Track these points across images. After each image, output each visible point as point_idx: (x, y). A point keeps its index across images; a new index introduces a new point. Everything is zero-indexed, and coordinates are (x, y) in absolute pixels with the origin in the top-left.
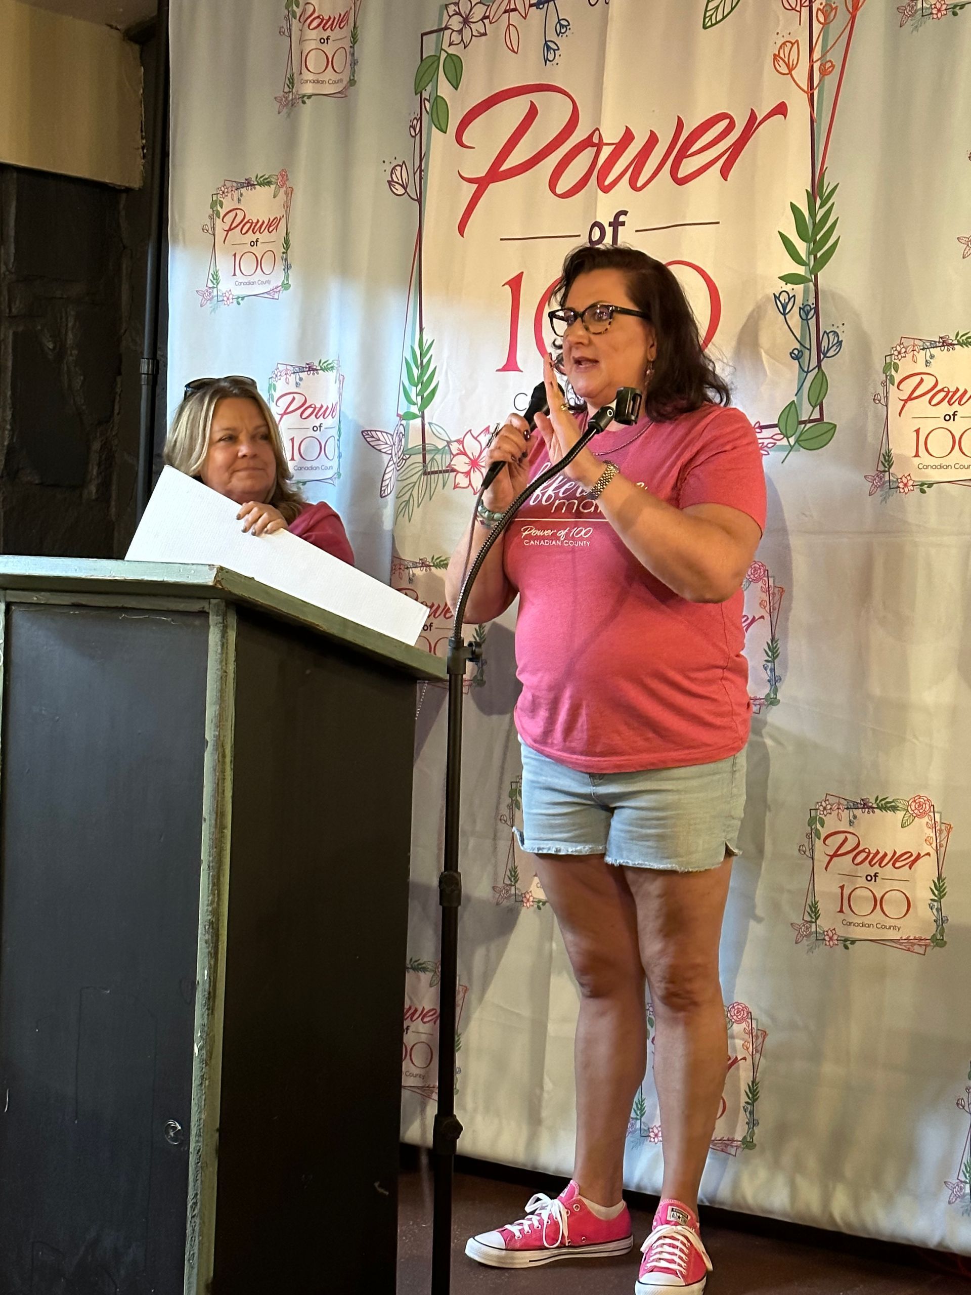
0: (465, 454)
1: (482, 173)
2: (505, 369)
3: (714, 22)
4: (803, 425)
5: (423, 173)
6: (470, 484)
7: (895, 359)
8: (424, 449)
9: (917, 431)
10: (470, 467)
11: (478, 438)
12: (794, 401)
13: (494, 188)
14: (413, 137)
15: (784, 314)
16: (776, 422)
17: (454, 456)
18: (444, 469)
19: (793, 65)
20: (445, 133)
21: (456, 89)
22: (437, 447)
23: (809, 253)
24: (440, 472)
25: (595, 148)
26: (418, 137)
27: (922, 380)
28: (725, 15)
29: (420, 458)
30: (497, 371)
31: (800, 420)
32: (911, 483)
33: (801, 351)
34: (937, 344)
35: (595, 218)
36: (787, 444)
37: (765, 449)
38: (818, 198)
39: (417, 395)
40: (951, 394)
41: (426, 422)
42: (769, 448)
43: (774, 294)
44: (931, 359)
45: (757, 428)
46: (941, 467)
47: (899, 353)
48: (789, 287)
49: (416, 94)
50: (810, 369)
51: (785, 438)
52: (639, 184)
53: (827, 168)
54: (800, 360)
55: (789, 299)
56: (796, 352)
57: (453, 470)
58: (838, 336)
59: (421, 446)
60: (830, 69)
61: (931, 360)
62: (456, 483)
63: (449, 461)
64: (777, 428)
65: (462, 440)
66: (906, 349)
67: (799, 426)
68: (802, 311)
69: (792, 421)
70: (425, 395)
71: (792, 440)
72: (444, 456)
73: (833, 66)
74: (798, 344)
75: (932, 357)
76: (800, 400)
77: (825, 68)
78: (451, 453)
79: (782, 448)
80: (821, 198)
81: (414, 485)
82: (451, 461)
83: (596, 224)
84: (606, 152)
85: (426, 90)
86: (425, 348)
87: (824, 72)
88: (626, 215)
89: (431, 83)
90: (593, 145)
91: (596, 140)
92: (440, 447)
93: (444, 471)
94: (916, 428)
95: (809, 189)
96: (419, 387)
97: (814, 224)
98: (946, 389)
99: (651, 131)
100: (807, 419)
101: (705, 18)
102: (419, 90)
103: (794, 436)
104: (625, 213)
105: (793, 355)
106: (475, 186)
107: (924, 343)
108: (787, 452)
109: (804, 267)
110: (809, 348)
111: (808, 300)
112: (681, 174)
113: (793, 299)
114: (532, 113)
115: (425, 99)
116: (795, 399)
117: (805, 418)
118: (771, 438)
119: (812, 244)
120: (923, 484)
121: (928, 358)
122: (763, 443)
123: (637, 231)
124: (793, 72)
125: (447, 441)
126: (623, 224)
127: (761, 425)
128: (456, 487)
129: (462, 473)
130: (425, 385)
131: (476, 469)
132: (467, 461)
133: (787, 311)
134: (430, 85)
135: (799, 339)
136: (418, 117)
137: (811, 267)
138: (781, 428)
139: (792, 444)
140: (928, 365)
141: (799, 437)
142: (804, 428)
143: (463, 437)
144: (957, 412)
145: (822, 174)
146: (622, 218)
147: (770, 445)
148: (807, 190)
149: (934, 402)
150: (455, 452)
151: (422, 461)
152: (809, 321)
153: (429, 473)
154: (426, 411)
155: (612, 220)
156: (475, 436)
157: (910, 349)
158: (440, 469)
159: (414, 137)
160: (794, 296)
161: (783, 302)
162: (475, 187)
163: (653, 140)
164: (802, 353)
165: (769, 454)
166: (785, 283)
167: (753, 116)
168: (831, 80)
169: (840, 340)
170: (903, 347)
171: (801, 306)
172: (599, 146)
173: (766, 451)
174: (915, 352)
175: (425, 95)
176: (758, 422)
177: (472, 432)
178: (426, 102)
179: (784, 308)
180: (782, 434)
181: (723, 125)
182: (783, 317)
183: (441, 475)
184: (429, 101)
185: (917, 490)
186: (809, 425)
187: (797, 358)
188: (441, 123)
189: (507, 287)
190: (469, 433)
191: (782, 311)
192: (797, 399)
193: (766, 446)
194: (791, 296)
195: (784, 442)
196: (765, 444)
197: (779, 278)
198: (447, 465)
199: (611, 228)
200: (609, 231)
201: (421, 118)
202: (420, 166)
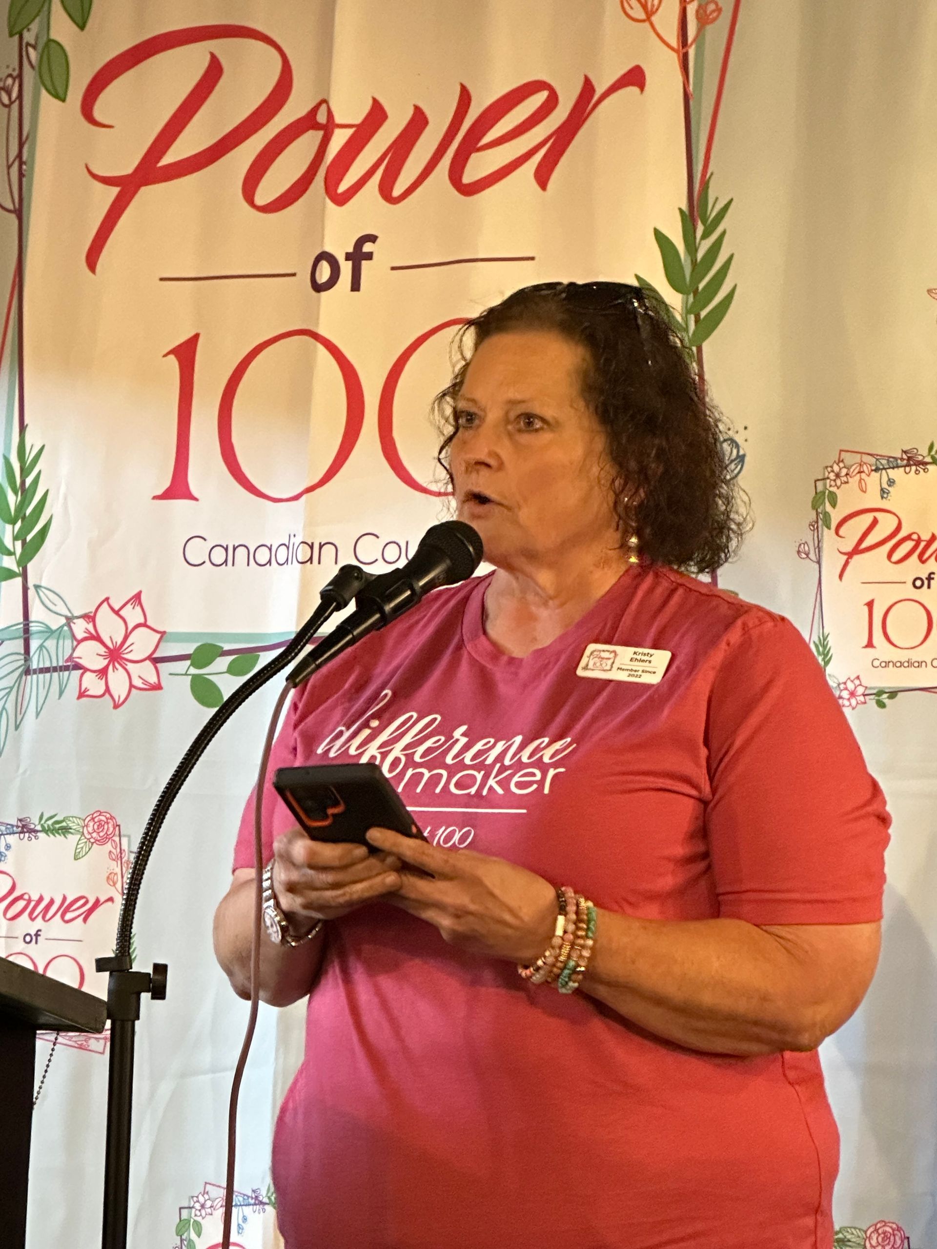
0: (97, 638)
1: (127, 167)
2: (167, 495)
5: (24, 167)
6: (107, 690)
7: (831, 486)
8: (26, 630)
9: (870, 605)
10: (106, 661)
11: (122, 613)
13: (147, 194)
14: (5, 106)
17: (79, 642)
18: (61, 664)
19: (653, 5)
20: (64, 100)
21: (82, 27)
22: (47, 627)
23: (688, 311)
24: (55, 669)
25: (321, 133)
26: (15, 107)
27: (875, 522)
29: (19, 645)
30: (155, 498)
32: (860, 690)
34: (899, 461)
35: (322, 246)
38: (700, 223)
39: (15, 538)
40: (923, 544)
41: (30, 584)
44: (889, 486)
46: (910, 664)
47: (838, 476)
49: (11, 35)
52: (396, 192)
53: (712, 174)
57: (77, 667)
58: (738, 446)
59: (22, 626)
60: (715, 15)
61: (890, 489)
62: (83, 689)
63: (70, 651)
65: (92, 615)
66: (849, 469)
70: (29, 538)
72: (61, 642)
73: (719, 10)
75: (891, 482)
77: (705, 12)
78: (73, 636)
80: (704, 223)
81: (8, 694)
82: (74, 650)
83: (325, 256)
84: (339, 139)
85: (29, 29)
86: (30, 457)
87: (703, 20)
88: (374, 242)
89: (38, 18)
90: (316, 126)
91: (322, 118)
92: (54, 627)
93: (61, 667)
94: (868, 600)
95: (684, 207)
96: (19, 524)
97: (694, 263)
98: (915, 537)
99: (415, 106)
102: (17, 29)
104: (372, 238)
106: (115, 191)
107: (877, 460)
112: (469, 176)
114: (214, 71)
115: (28, 44)
119: (692, 295)
120: (880, 693)
121: (885, 486)
123: (393, 268)
124: (654, 19)
125: (67, 618)
126: (369, 256)
128: (82, 695)
129: (94, 671)
130: (29, 522)
131: (117, 665)
132: (102, 650)
134: (37, 20)
136: (15, 74)
137: (690, 334)
140: (885, 496)
143: (93, 610)
144: (933, 573)
145: (705, 185)
146: (367, 248)
148: (680, 210)
149: (896, 556)
150: (80, 635)
151: (22, 652)
153: (35, 672)
154: (30, 566)
155: (351, 250)
156: (117, 608)
157: (855, 469)
158: (55, 664)
159: (8, 106)
163: (419, 120)
167: (588, 87)
168: (717, 32)
169: (741, 453)
170: (845, 467)
172: (328, 128)
174: (863, 475)
175: (29, 37)
177: (111, 601)
178: (31, 50)
181: (540, 98)
183: (55, 675)
184: (34, 47)
185: (872, 702)
188: (57, 83)
189: (172, 357)
190: (105, 605)
198: (66, 657)
199: (350, 263)
200: (346, 268)
201: (20, 76)
202: (20, 155)
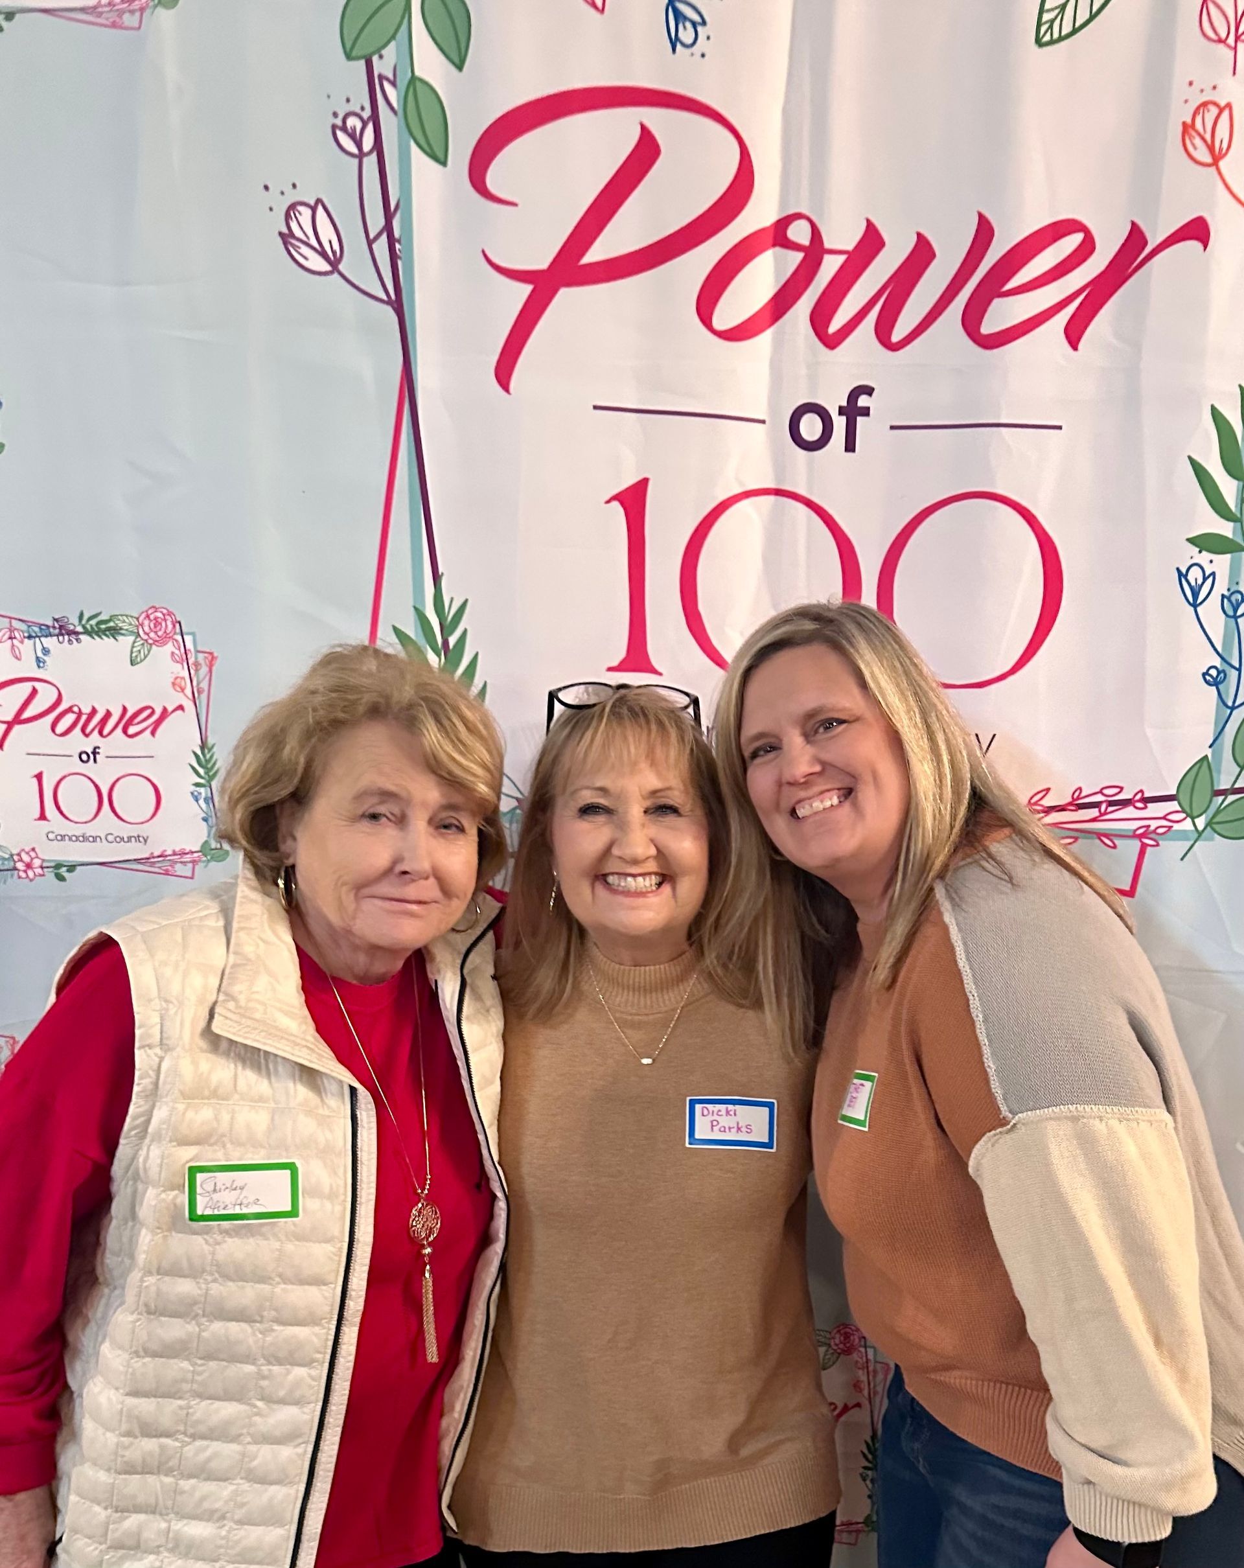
1: (539, 262)
2: (622, 667)
3: (1056, 35)
4: (1221, 798)
5: (397, 245)
12: (1206, 757)
13: (569, 298)
14: (351, 156)
15: (1195, 606)
16: (1174, 792)
19: (1220, 150)
20: (443, 163)
21: (458, 66)
26: (371, 162)
28: (1077, 25)
30: (607, 669)
31: (1216, 788)
33: (1224, 671)
35: (810, 395)
36: (1193, 828)
37: (1153, 836)
42: (1158, 834)
43: (1178, 569)
45: (1138, 801)
48: (1204, 558)
49: (351, 58)
50: (1237, 704)
51: (1189, 820)
52: (896, 337)
54: (1221, 687)
55: (1205, 579)
56: (1213, 672)
64: (1176, 802)
67: (1215, 799)
68: (1225, 600)
69: (1203, 792)
71: (1201, 822)
74: (1219, 659)
76: (1218, 755)
79: (1183, 835)
83: (811, 407)
84: (829, 265)
85: (381, 57)
86: (450, 612)
88: (870, 395)
89: (393, 43)
99: (919, 235)
100: (1228, 786)
101: (1039, 24)
102: (359, 51)
103: (1204, 816)
105: (1208, 678)
108: (1192, 842)
109: (1231, 524)
110: (1237, 666)
111: (1237, 583)
112: (988, 326)
113: (1211, 578)
115: (381, 77)
116: (1209, 752)
117: (1224, 784)
118: (1164, 818)
122: (1148, 826)
123: (894, 428)
126: (866, 412)
127: (1147, 795)
133: (1199, 602)
134: (391, 47)
135: (1220, 649)
136: (366, 114)
138: (1182, 802)
139: (1200, 827)
141: (1213, 817)
142: (1223, 801)
146: (863, 401)
147: (1161, 831)
152: (1239, 620)
155: (844, 403)
159: (357, 158)
160: (1213, 574)
161: (1193, 583)
162: (524, 290)
163: (922, 253)
164: (1225, 677)
165: (1158, 845)
166: (1198, 549)
171: (1226, 593)
172: (814, 252)
173: (1155, 840)
175: (381, 67)
176: (1141, 791)
178: (386, 85)
179: (1195, 594)
180: (1183, 811)
181: (1072, 242)
182: (1192, 609)
184: (393, 84)
186: (1231, 798)
187: (1216, 683)
188: (431, 139)
189: (615, 504)
191: (1191, 600)
192: (1213, 754)
193: (1154, 831)
194: (1207, 574)
195: (1187, 825)
196: (1152, 828)
197: (1188, 540)
199: (844, 418)
200: (839, 423)
201: (375, 118)
202: (388, 228)
